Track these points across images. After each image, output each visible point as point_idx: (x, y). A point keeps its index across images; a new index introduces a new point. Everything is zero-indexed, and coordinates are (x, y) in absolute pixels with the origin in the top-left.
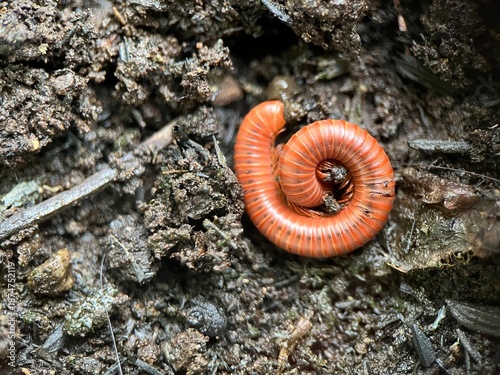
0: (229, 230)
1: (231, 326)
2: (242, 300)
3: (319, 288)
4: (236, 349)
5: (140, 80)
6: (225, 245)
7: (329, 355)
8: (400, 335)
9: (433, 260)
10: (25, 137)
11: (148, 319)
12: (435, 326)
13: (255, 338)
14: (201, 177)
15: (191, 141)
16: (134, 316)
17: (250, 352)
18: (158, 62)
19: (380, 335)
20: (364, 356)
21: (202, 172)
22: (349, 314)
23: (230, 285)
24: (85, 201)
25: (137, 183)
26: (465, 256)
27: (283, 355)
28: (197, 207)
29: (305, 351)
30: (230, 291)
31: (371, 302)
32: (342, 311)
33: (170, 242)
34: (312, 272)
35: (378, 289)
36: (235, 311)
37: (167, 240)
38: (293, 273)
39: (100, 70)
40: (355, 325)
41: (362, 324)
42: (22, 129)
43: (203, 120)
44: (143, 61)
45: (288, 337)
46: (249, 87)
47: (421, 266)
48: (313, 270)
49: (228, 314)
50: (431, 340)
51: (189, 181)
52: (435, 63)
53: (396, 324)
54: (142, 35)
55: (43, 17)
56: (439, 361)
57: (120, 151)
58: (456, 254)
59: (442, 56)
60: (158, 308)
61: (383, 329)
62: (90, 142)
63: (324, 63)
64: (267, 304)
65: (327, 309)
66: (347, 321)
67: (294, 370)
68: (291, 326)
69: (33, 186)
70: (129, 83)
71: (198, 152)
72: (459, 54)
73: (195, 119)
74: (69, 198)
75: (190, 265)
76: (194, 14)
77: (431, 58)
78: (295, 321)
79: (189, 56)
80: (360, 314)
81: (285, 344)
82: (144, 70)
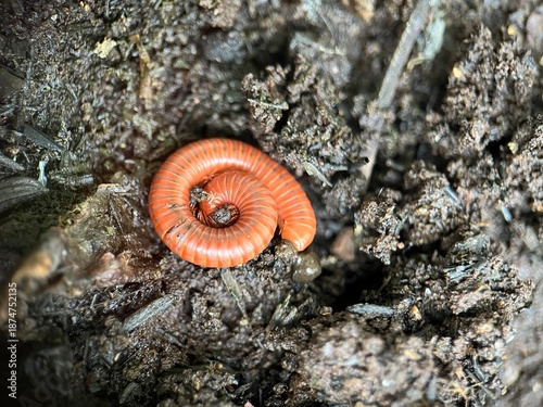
0: (265, 111)
1: (200, 56)
2: (208, 81)
3: (156, 133)
4: (184, 39)
5: (423, 183)
6: (258, 98)
7: (109, 88)
8: (65, 136)
9: (86, 208)
10: (468, 74)
11: (266, 16)
12: (42, 165)
13: (174, 59)
14: (316, 143)
15: (345, 168)
16: (279, 11)
17: (170, 45)
18: (421, 206)
19: (81, 128)
20: (80, 104)
21: (318, 150)
22: (116, 130)
23: (224, 87)
24: (384, 66)
25: (357, 110)
26: (65, 224)
27: (145, 56)
28: (300, 117)
29: (129, 75)
30: (221, 83)
31: (105, 151)
32: (123, 129)
33: (300, 74)
34: (170, 140)
35: (108, 166)
36: (206, 69)
37: (304, 73)
38: (183, 131)
39: (456, 173)
40: (105, 124)
41: (100, 130)
42: (476, 77)
43: (349, 193)
44: (434, 196)
45: (152, 73)
46: (332, 260)
47: (90, 199)
48: (170, 142)
49: (209, 62)
50: (37, 147)
51: (323, 132)
52: (206, 378)
53: (74, 145)
54: (449, 224)
55: (534, 175)
56: (20, 134)
57: (389, 128)
58: (73, 222)
59: (205, 387)
60: (265, 29)
61: (82, 135)
62: (414, 124)
63: (293, 313)
64: (186, 92)
65: (137, 120)
66: (113, 124)
67: (127, 54)
68: (155, 84)
69: (429, 52)
70: (429, 175)
71: (334, 164)
72: (192, 399)
73: (356, 188)
74: (398, 58)
75: (270, 68)
76: (426, 268)
77: (212, 379)
78: (155, 91)
79: (402, 232)
80: (107, 137)
81: (150, 65)
82: (426, 191)
